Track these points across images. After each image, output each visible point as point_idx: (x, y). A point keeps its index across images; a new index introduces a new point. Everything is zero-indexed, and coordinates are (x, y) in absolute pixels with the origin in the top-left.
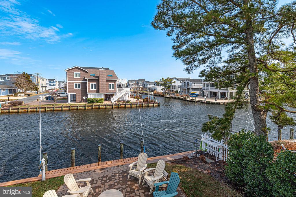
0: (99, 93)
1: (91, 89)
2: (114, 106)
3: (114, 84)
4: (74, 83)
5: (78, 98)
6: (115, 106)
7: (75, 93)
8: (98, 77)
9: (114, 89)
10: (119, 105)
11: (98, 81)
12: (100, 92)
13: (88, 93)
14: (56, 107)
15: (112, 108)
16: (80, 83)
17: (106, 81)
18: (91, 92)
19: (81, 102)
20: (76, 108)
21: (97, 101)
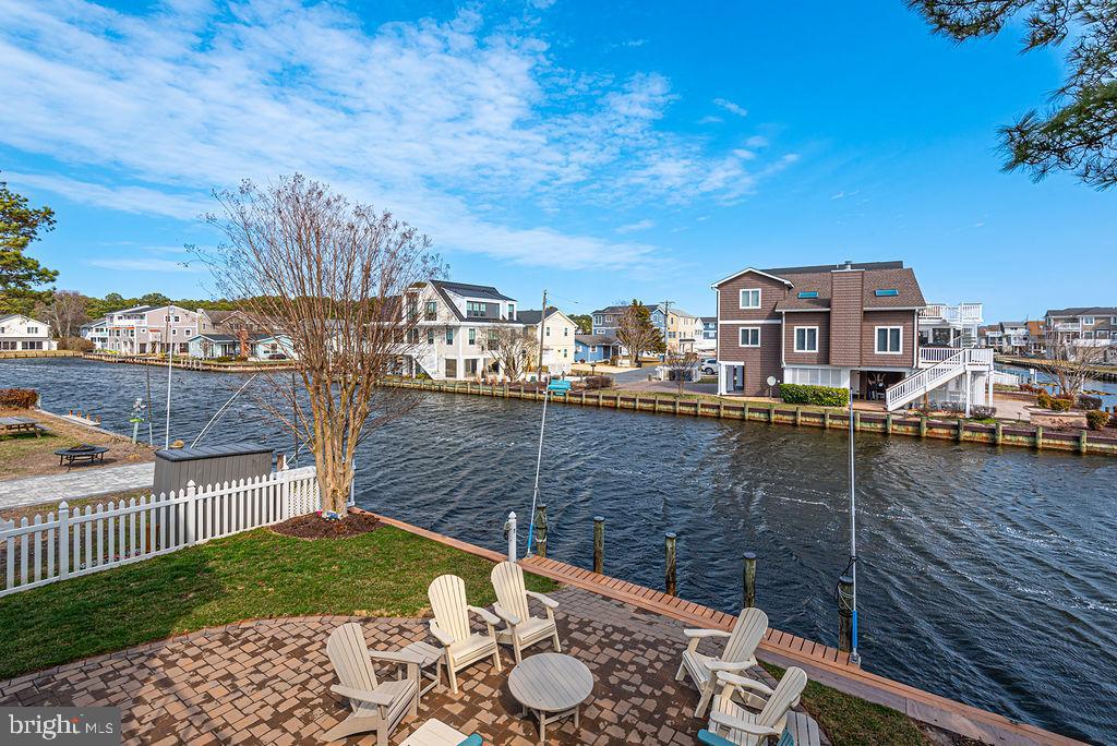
0: (827, 367)
1: (796, 351)
2: (895, 427)
3: (901, 328)
4: (741, 328)
5: (752, 379)
6: (901, 429)
7: (742, 364)
8: (828, 303)
9: (901, 352)
10: (918, 425)
11: (825, 319)
12: (832, 361)
13: (784, 365)
14: (681, 404)
15: (885, 434)
16: (759, 328)
17: (859, 316)
18: (796, 361)
19: (760, 394)
20: (738, 413)
21: (819, 397)
